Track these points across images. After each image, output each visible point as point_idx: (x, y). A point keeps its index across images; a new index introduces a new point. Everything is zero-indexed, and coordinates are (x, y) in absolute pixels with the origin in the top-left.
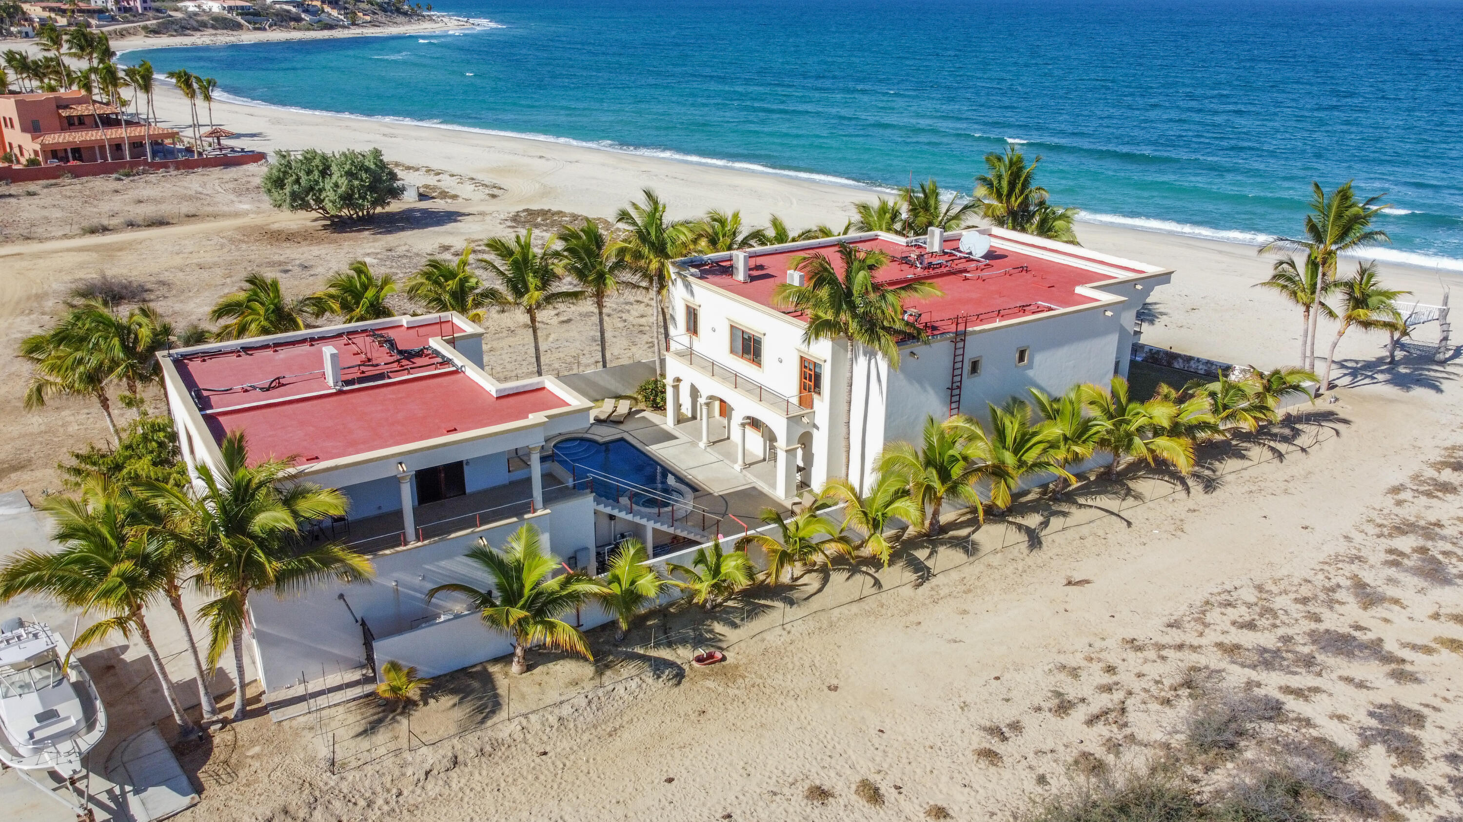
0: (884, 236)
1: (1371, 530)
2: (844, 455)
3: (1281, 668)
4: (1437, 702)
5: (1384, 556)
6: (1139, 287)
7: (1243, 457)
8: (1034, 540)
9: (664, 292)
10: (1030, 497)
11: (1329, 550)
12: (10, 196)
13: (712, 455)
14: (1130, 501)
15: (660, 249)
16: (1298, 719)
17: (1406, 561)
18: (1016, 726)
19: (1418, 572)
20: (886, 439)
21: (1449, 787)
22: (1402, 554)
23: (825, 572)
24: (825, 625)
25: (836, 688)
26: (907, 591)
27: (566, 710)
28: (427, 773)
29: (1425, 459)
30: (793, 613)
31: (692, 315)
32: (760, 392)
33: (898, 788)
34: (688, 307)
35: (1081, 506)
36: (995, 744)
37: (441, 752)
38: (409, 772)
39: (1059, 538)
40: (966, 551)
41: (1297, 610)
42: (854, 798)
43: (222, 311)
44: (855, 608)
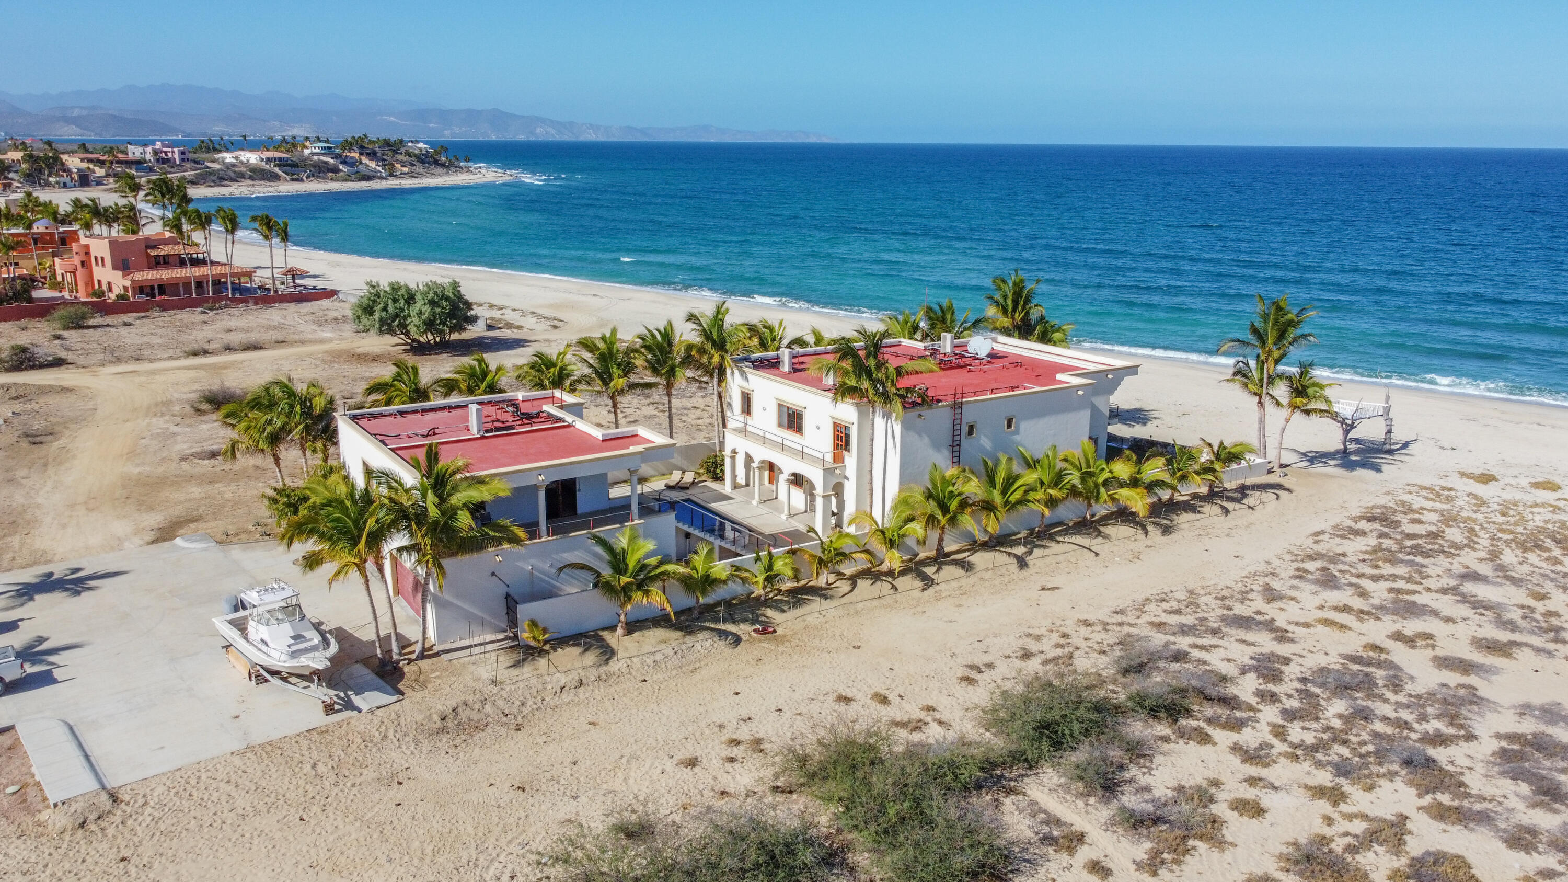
0: (906, 342)
1: (1288, 557)
2: (868, 497)
3: (1194, 635)
4: (1304, 653)
5: (1292, 573)
6: (1110, 376)
7: (1199, 512)
8: (1022, 563)
9: (724, 384)
10: (1018, 536)
11: (1252, 569)
12: (108, 325)
13: (763, 509)
14: (1099, 540)
15: (721, 345)
16: (1198, 661)
17: (1309, 576)
18: (990, 666)
19: (1317, 582)
20: (901, 483)
21: (1295, 694)
22: (1306, 571)
23: (853, 579)
24: (852, 611)
25: (859, 647)
26: (916, 593)
27: (659, 657)
28: (562, 688)
29: (1347, 514)
30: (825, 604)
31: (747, 400)
32: (802, 455)
33: (900, 696)
34: (743, 393)
35: (1058, 542)
36: (973, 674)
37: (570, 677)
38: (549, 687)
39: (1040, 563)
40: (963, 567)
41: (1214, 603)
42: (869, 701)
43: (371, 390)
44: (875, 603)
